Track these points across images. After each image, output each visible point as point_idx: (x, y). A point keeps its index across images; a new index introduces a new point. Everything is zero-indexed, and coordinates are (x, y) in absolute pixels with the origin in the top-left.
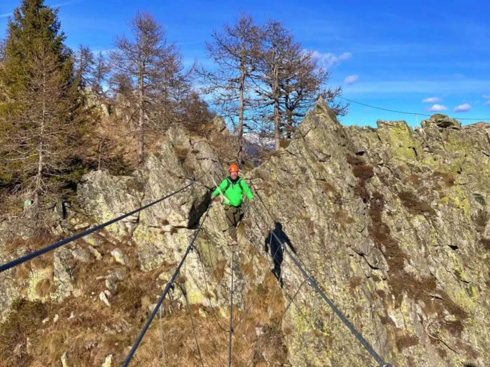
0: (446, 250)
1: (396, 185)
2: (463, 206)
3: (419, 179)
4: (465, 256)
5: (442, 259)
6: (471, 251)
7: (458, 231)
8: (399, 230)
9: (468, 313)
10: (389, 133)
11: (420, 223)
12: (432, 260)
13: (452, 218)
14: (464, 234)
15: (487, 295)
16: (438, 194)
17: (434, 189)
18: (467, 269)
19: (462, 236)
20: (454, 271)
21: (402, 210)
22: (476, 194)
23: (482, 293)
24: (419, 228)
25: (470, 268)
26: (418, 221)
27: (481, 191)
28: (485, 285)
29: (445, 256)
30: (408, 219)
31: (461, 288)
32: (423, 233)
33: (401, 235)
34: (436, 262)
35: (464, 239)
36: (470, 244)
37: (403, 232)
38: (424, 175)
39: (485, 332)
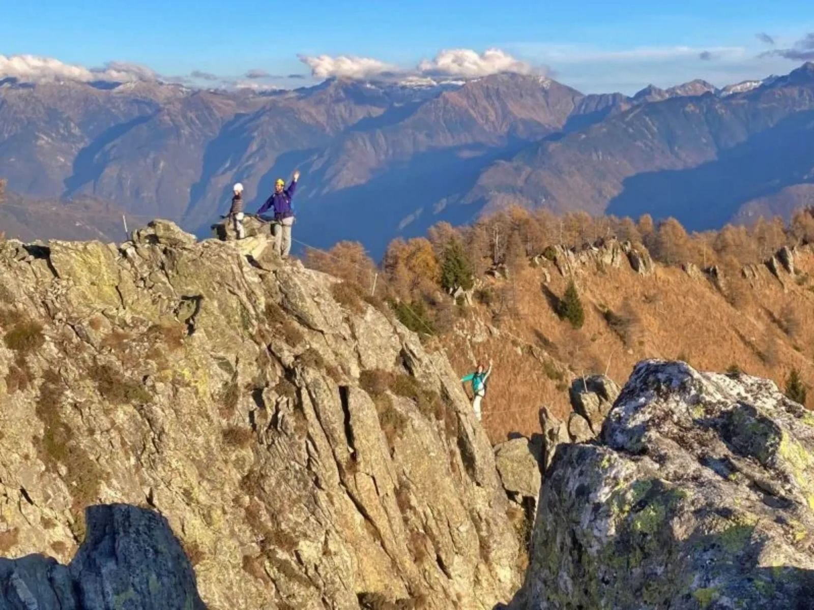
0: (168, 459)
1: (86, 355)
2: (196, 382)
3: (125, 341)
4: (201, 461)
5: (163, 474)
6: (209, 453)
7: (189, 424)
8: (91, 432)
9: (204, 553)
10: (72, 261)
11: (125, 418)
12: (147, 477)
13: (178, 404)
14: (198, 428)
15: (235, 518)
16: (155, 366)
17: (148, 357)
18: (205, 483)
19: (194, 430)
20: (182, 490)
21: (96, 399)
22: (219, 358)
23: (228, 517)
24: (126, 426)
25: (209, 480)
26: (123, 414)
27: (227, 352)
28: (232, 504)
29: (167, 468)
30: (107, 412)
31: (195, 515)
32: (131, 433)
33: (95, 441)
34: (154, 479)
35: (198, 435)
36: (208, 442)
37: (97, 436)
38: (134, 333)
39: (232, 576)
